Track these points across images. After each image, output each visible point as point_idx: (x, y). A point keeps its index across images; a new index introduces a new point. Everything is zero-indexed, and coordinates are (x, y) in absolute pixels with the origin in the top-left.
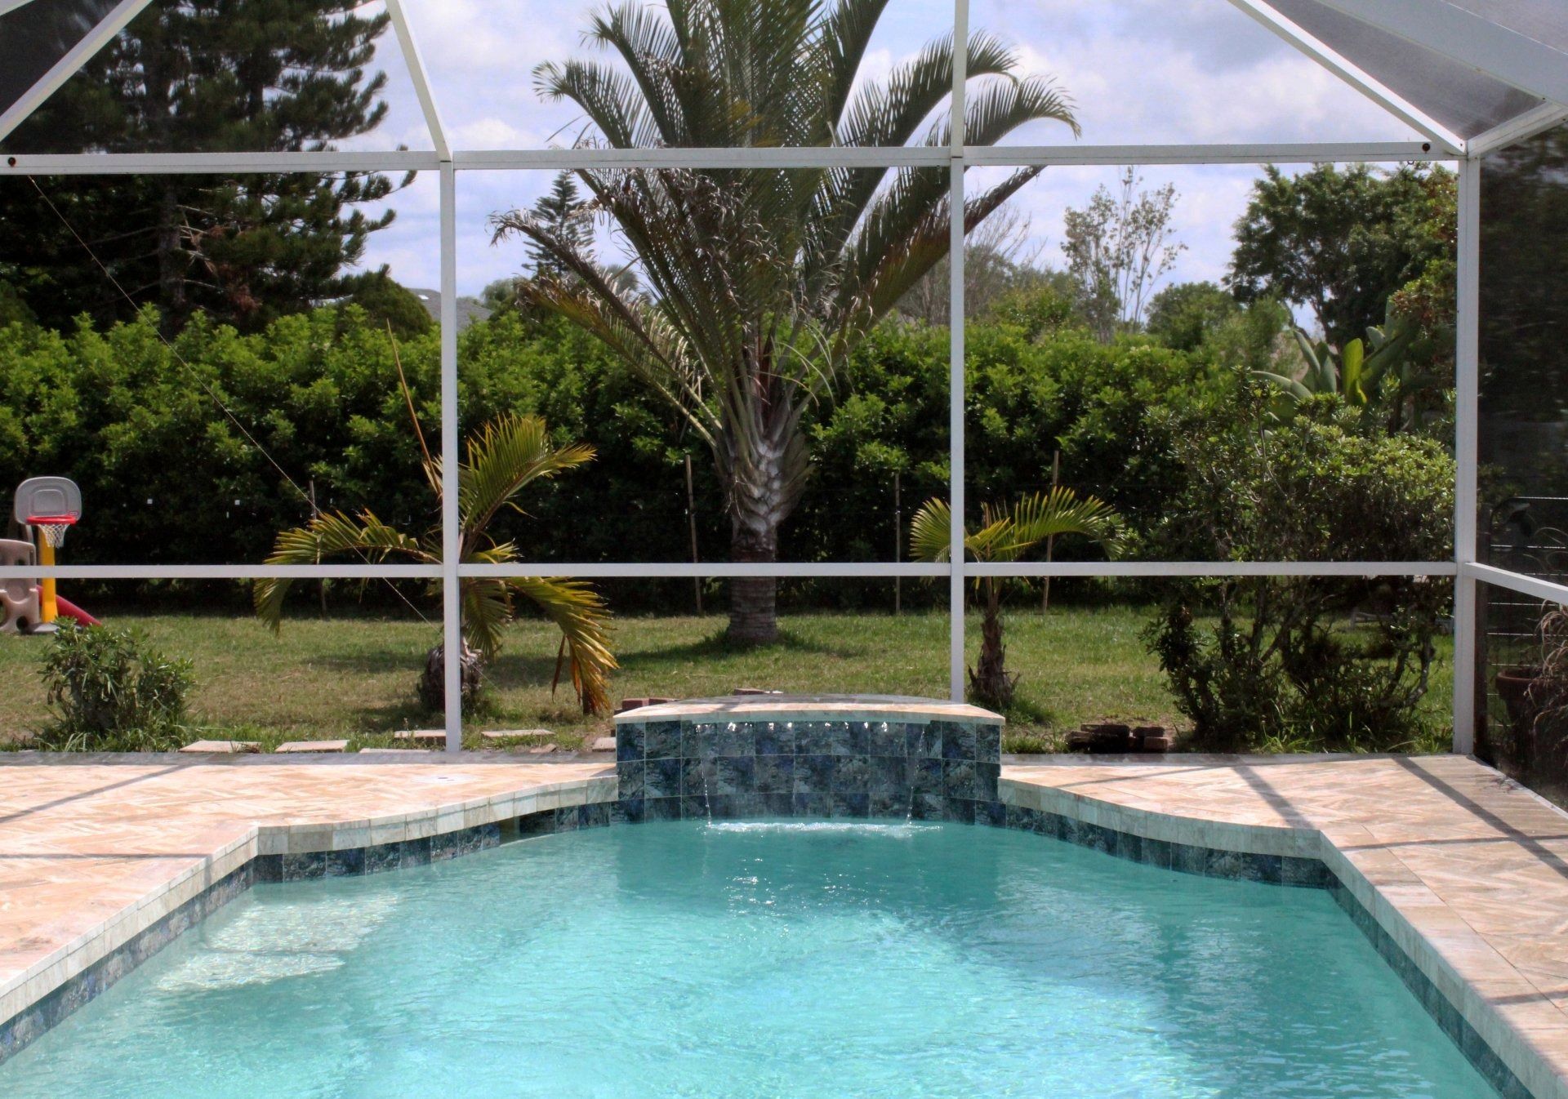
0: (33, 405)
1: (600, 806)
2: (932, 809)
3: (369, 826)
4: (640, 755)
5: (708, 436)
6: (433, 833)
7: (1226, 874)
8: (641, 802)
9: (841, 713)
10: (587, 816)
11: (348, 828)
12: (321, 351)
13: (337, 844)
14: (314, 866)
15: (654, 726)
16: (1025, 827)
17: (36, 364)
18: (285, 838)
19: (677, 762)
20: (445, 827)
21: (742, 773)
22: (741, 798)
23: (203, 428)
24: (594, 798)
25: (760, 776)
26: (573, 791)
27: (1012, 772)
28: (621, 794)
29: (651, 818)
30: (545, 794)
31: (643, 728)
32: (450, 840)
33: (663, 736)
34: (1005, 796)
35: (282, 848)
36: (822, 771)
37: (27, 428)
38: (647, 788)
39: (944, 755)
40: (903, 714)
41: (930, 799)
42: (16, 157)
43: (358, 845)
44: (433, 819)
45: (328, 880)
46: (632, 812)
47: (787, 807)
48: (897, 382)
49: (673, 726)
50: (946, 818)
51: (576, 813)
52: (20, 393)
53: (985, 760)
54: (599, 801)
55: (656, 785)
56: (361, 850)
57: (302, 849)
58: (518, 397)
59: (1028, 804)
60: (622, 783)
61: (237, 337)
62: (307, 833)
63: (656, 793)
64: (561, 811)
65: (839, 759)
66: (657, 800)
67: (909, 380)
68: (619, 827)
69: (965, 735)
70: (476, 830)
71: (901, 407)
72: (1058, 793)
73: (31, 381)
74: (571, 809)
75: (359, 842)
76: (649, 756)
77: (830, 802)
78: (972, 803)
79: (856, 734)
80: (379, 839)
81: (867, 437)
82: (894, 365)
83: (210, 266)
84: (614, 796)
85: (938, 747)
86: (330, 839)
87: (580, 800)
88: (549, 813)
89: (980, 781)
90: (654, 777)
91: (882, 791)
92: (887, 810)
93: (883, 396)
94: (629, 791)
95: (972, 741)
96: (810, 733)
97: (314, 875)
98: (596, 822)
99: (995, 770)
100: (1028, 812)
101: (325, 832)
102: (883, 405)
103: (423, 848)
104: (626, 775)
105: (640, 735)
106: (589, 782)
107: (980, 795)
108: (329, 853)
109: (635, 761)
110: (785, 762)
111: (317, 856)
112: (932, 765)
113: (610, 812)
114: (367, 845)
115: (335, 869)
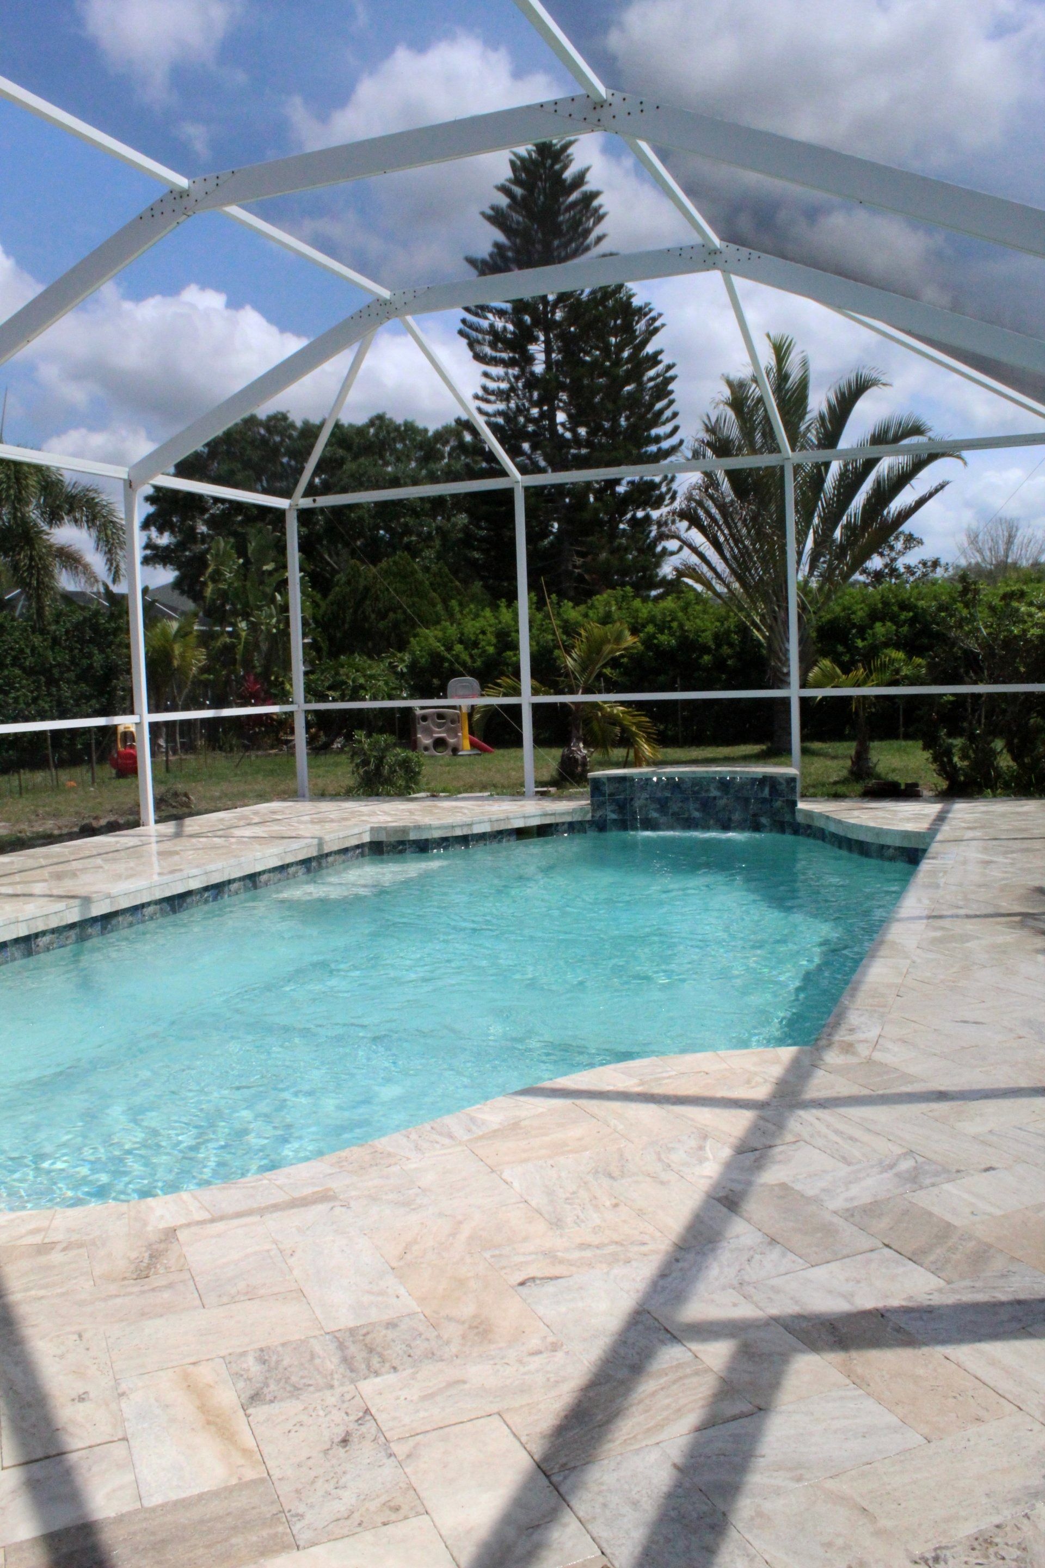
0: (475, 644)
1: (581, 823)
2: (764, 826)
3: (430, 827)
4: (604, 795)
5: (761, 638)
6: (469, 833)
7: (892, 859)
8: (605, 821)
9: (716, 772)
10: (574, 827)
11: (418, 828)
12: (610, 611)
13: (413, 836)
14: (401, 847)
15: (611, 779)
16: (808, 836)
17: (477, 625)
18: (384, 832)
19: (625, 799)
20: (477, 829)
21: (663, 805)
22: (663, 820)
23: (551, 652)
24: (577, 818)
25: (674, 807)
26: (563, 814)
27: (801, 805)
28: (593, 816)
29: (611, 830)
30: (545, 815)
31: (605, 781)
32: (482, 837)
33: (617, 785)
34: (800, 819)
35: (383, 837)
36: (707, 805)
37: (471, 656)
38: (609, 813)
39: (770, 795)
40: (748, 772)
41: (764, 820)
42: (317, 498)
43: (424, 838)
44: (470, 825)
45: (408, 855)
46: (601, 826)
47: (689, 824)
48: (905, 615)
49: (623, 779)
50: (771, 831)
51: (566, 826)
52: (470, 639)
53: (790, 798)
54: (580, 819)
55: (613, 811)
56: (427, 840)
57: (393, 839)
58: (703, 631)
59: (809, 822)
60: (594, 811)
61: (573, 607)
62: (396, 830)
63: (614, 816)
64: (557, 824)
65: (715, 798)
66: (615, 820)
67: (911, 614)
68: (592, 834)
69: (780, 784)
70: (500, 832)
71: (905, 629)
72: (821, 815)
73: (474, 633)
74: (563, 823)
75: (425, 836)
76: (610, 795)
77: (712, 822)
78: (783, 822)
79: (724, 785)
80: (437, 834)
81: (886, 645)
82: (904, 606)
83: (587, 577)
84: (589, 817)
85: (767, 791)
86: (408, 834)
87: (568, 819)
88: (550, 825)
89: (786, 809)
90: (613, 807)
91: (736, 816)
92: (741, 827)
93: (895, 623)
94: (598, 814)
95: (784, 786)
96: (698, 784)
97: (401, 852)
98: (579, 831)
99: (794, 803)
100: (809, 827)
101: (405, 830)
102: (894, 627)
103: (465, 840)
104: (596, 806)
105: (604, 784)
106: (574, 809)
107: (788, 818)
108: (409, 841)
109: (601, 798)
110: (685, 800)
111: (402, 843)
112: (764, 801)
113: (587, 826)
114: (429, 837)
115: (412, 849)
